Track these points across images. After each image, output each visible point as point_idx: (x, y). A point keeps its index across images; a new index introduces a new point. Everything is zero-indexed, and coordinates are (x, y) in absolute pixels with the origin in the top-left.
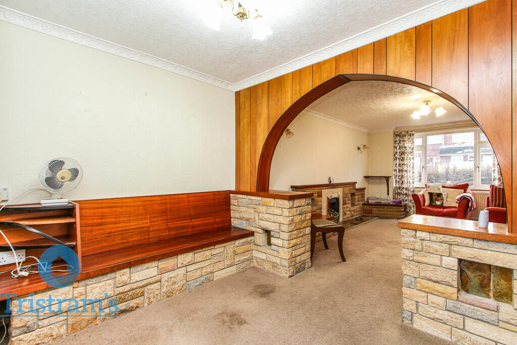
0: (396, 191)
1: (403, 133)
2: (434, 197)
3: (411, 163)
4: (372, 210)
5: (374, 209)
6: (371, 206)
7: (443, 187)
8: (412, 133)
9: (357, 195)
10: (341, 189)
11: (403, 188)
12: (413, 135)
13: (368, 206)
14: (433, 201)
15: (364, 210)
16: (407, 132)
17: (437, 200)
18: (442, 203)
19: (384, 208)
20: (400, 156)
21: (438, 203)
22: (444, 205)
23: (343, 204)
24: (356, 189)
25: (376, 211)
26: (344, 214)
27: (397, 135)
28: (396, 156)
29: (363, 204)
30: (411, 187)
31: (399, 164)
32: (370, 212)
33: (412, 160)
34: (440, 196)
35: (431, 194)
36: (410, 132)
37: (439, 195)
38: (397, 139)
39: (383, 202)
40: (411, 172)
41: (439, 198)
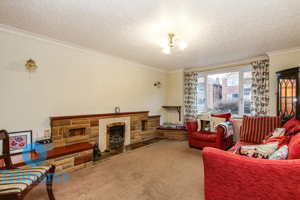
0: (186, 118)
1: (190, 73)
2: (204, 124)
3: (195, 96)
4: (163, 133)
5: (165, 133)
6: (163, 130)
7: (212, 115)
8: (196, 73)
9: (150, 122)
10: (130, 117)
11: (190, 115)
12: (197, 75)
13: (161, 130)
14: (203, 128)
15: (158, 133)
16: (193, 72)
17: (206, 127)
18: (210, 129)
19: (172, 132)
20: (189, 90)
21: (207, 129)
22: (211, 131)
23: (131, 130)
24: (149, 117)
25: (166, 134)
26: (132, 138)
27: (187, 75)
28: (186, 91)
29: (158, 129)
30: (195, 115)
31: (188, 97)
32: (162, 134)
33: (196, 94)
34: (208, 124)
35: (202, 121)
36: (195, 73)
37: (208, 122)
38: (186, 78)
39: (173, 127)
40: (195, 103)
41: (207, 125)
